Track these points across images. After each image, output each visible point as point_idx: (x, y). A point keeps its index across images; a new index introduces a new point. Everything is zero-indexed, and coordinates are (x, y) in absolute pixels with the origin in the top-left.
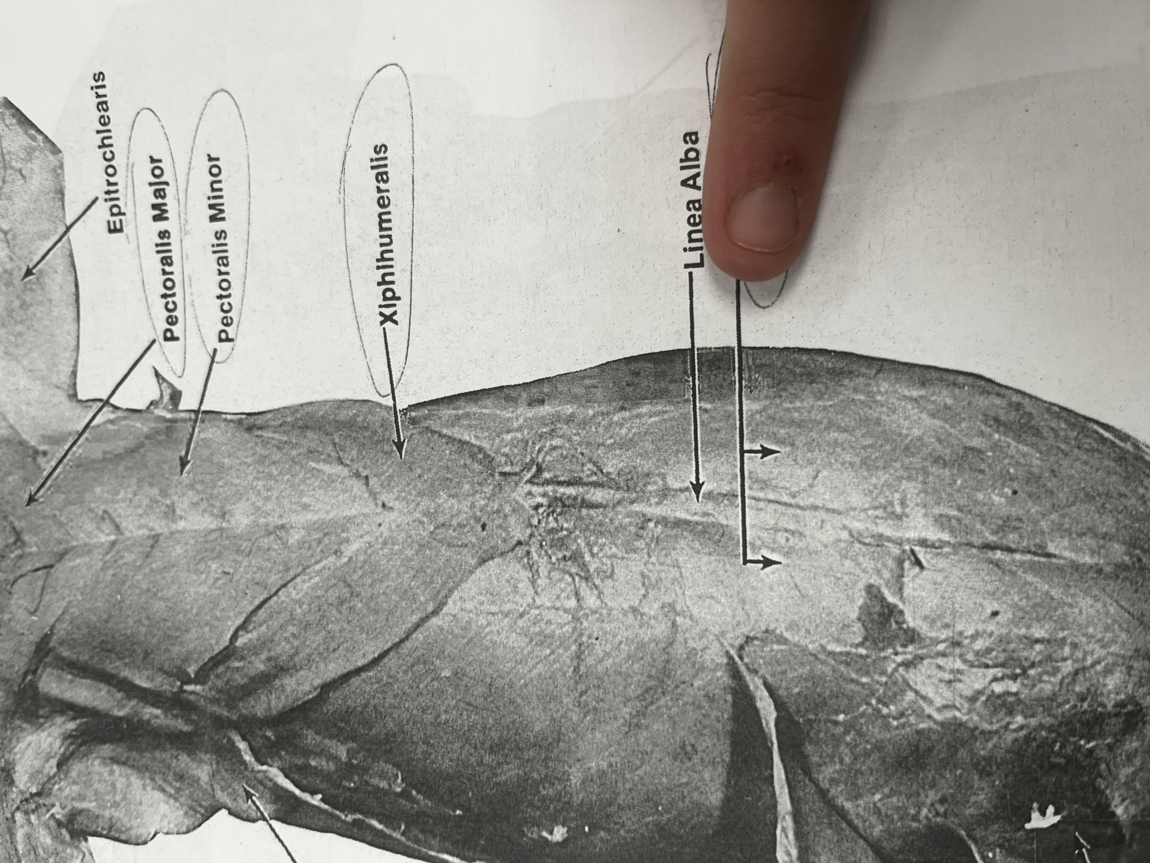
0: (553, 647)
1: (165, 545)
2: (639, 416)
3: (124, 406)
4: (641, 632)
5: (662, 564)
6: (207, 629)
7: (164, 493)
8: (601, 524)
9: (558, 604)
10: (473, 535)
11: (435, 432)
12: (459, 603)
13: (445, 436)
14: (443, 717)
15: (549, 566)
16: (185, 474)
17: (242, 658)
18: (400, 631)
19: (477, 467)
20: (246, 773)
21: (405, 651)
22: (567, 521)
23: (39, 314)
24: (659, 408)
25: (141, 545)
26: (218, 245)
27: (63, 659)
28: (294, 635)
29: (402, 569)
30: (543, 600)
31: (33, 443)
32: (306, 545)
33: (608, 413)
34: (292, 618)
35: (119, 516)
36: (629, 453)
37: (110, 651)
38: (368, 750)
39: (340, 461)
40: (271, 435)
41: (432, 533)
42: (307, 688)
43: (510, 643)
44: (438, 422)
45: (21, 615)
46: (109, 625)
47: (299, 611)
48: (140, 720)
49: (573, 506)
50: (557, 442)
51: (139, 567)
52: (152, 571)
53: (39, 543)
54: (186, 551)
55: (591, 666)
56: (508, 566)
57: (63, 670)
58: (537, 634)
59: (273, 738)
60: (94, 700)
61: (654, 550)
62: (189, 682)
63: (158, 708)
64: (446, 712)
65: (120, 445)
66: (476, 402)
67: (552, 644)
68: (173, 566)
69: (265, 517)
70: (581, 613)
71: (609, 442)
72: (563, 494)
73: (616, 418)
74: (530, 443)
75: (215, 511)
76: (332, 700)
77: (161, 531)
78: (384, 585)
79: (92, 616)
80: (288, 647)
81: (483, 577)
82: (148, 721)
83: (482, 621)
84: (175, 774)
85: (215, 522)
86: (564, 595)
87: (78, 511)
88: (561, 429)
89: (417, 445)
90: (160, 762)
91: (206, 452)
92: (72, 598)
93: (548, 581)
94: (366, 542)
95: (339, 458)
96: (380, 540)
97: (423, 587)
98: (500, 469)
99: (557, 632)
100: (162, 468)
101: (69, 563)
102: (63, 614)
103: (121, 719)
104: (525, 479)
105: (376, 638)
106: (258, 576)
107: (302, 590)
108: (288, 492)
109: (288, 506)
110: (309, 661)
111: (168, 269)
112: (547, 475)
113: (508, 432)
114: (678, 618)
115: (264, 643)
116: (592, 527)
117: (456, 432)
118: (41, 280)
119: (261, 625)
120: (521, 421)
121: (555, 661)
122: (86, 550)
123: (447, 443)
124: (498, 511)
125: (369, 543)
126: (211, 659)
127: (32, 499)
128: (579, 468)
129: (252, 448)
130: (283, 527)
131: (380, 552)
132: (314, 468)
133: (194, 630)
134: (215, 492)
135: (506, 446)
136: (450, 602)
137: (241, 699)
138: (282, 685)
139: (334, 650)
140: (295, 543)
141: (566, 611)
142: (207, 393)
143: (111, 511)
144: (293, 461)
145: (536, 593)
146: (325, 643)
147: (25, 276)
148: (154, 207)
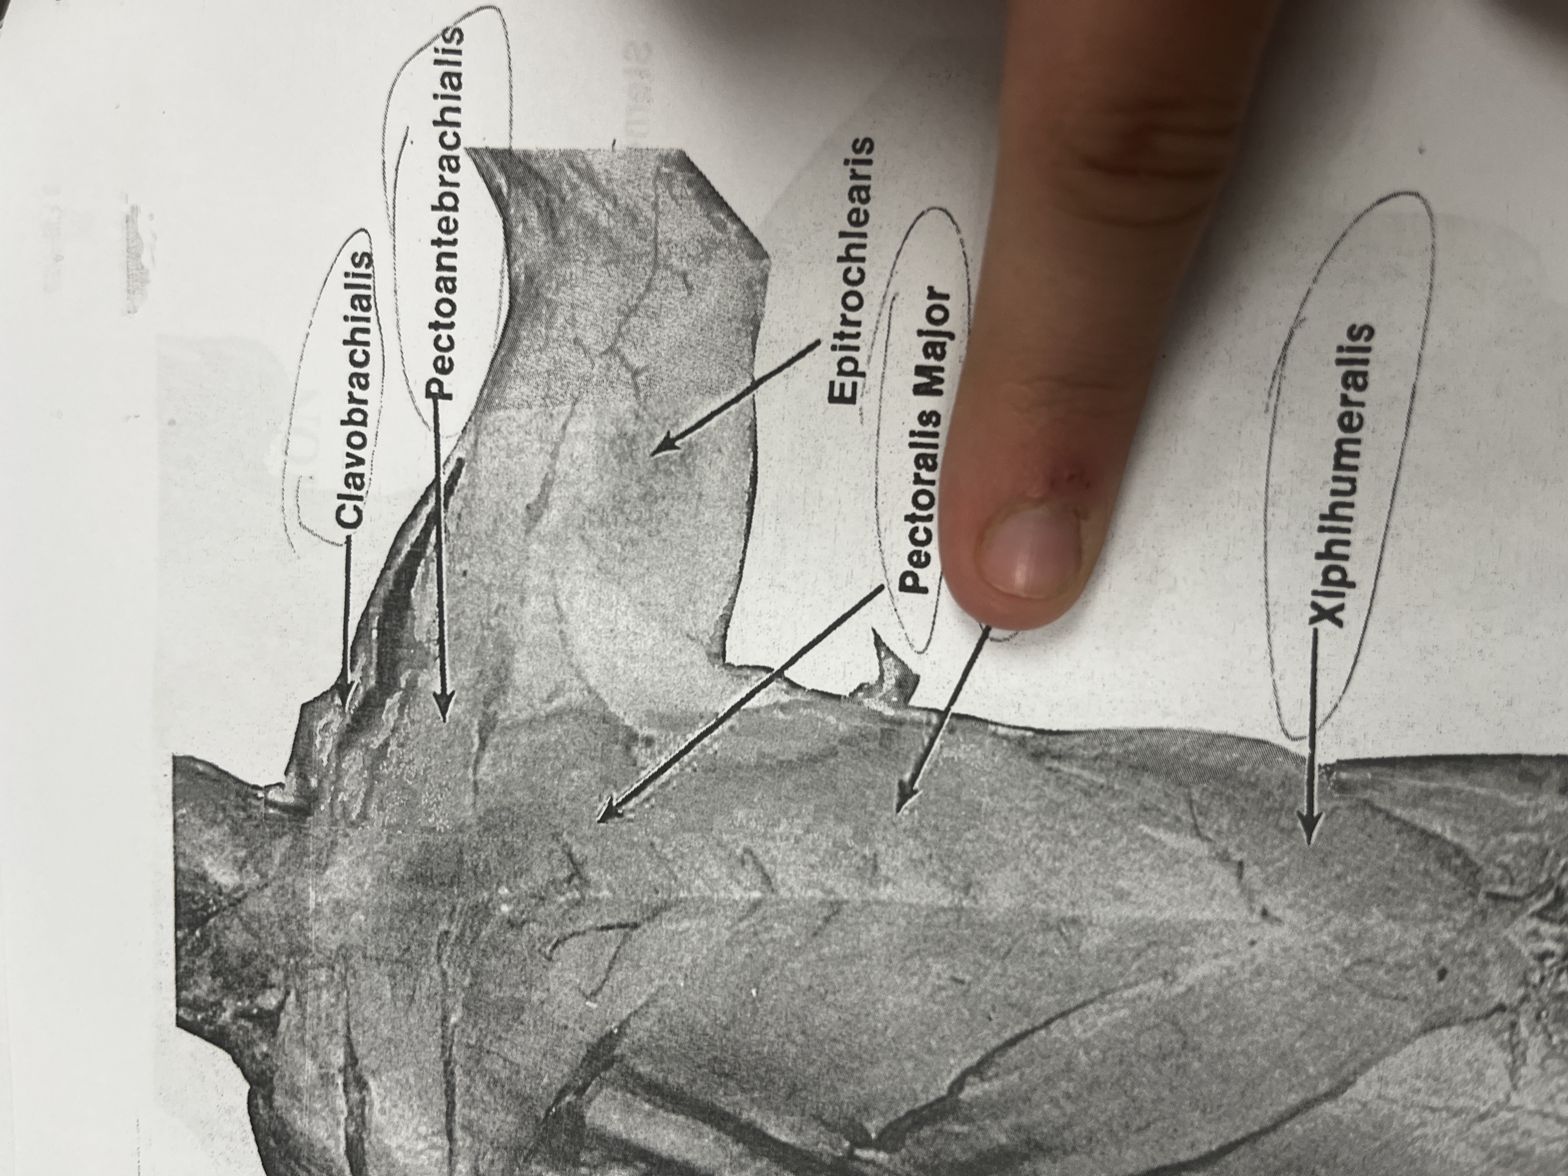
1: (850, 920)
3: (809, 687)
6: (909, 1065)
7: (863, 836)
9: (1549, 1109)
10: (1420, 984)
11: (1380, 810)
12: (1376, 1086)
13: (1397, 819)
15: (1544, 1051)
16: (904, 811)
17: (969, 1120)
18: (1263, 1115)
19: (1447, 878)
21: (1268, 1147)
25: (808, 914)
27: (640, 1076)
28: (1068, 1096)
29: (1281, 1019)
30: (1526, 1099)
31: (628, 722)
32: (1113, 956)
34: (1069, 1068)
35: (773, 861)
37: (727, 1075)
39: (1197, 831)
40: (1075, 771)
41: (1346, 970)
44: (1389, 795)
45: (567, 997)
46: (730, 1034)
47: (1083, 1058)
51: (800, 948)
52: (821, 959)
53: (615, 885)
54: (890, 936)
56: (1473, 1041)
57: (634, 1093)
60: (689, 1150)
62: (867, 1144)
65: (794, 748)
66: (1464, 773)
68: (861, 956)
69: (1044, 902)
74: (1552, 853)
75: (952, 878)
77: (846, 897)
78: (1245, 1040)
80: (1056, 1113)
81: (1425, 1051)
83: (1412, 1118)
85: (950, 897)
87: (700, 843)
89: (1343, 826)
91: (950, 782)
92: (667, 981)
93: (1538, 1071)
94: (1222, 967)
95: (1196, 826)
96: (1249, 968)
97: (1317, 1052)
98: (1490, 888)
100: (863, 795)
101: (667, 925)
102: (647, 1004)
104: (1531, 910)
105: (1219, 1119)
106: (1016, 993)
107: (1095, 1025)
108: (1092, 869)
109: (1090, 890)
110: (1090, 1140)
111: (925, 474)
113: (1516, 830)
115: (1012, 1101)
117: (1418, 817)
118: (689, 460)
119: (1009, 1072)
120: (1542, 816)
122: (703, 907)
123: (1399, 832)
124: (1473, 953)
125: (1228, 969)
126: (911, 1113)
127: (611, 812)
129: (1036, 787)
130: (1074, 921)
131: (1246, 986)
132: (1146, 836)
133: (885, 1063)
134: (958, 848)
135: (1507, 852)
136: (1361, 1082)
139: (1139, 1130)
140: (1093, 951)
142: (966, 686)
143: (758, 851)
144: (1110, 819)
145: (1515, 1087)
146: (1123, 1116)
147: (660, 449)
148: (920, 370)
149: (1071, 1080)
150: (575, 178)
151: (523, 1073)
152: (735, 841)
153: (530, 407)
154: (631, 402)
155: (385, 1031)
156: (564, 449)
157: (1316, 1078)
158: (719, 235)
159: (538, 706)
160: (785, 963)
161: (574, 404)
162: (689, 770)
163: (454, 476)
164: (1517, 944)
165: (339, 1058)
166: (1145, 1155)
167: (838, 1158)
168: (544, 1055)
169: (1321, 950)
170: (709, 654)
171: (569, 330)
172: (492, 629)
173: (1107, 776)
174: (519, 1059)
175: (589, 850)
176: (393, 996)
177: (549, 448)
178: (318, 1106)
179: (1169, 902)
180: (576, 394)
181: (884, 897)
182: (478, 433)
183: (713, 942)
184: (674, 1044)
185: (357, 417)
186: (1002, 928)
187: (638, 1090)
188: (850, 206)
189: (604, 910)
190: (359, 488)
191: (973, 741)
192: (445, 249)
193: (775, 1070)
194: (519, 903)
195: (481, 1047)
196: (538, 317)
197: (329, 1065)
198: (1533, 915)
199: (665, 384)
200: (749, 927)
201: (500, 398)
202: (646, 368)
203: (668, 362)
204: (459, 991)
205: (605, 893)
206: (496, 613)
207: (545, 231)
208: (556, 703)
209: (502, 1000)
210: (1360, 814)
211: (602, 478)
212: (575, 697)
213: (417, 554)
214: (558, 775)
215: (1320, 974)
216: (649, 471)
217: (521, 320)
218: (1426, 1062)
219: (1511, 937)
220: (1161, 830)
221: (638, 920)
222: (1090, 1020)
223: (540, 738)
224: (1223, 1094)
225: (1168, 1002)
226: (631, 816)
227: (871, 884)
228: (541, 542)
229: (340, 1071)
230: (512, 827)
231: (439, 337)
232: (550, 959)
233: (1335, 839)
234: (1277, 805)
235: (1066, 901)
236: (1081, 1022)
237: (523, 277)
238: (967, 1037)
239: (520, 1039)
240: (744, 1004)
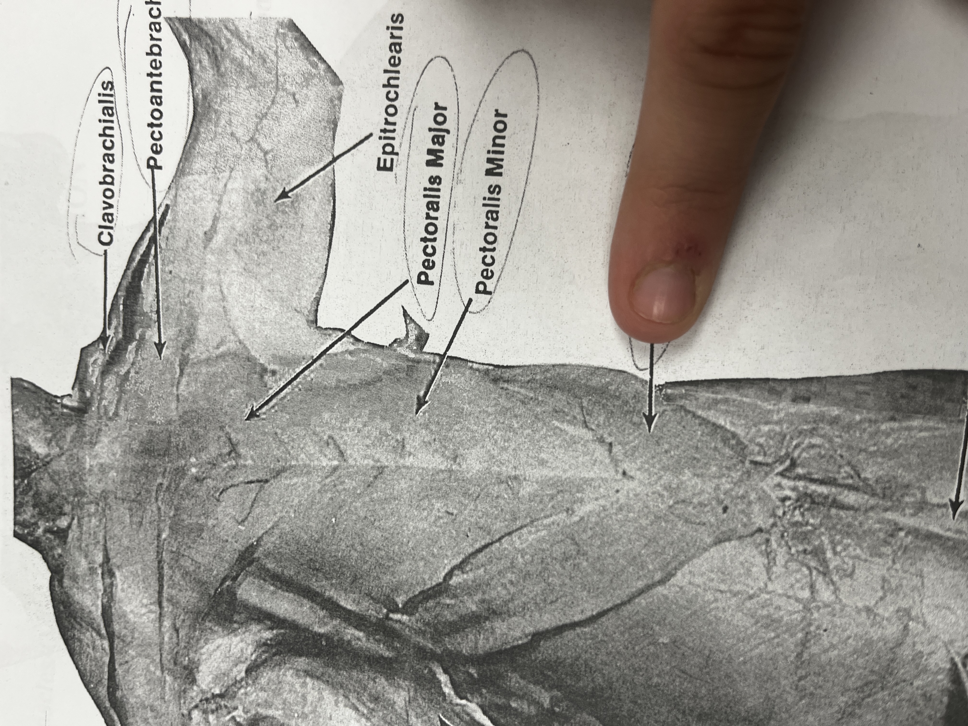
0: (779, 631)
1: (389, 478)
2: (909, 429)
3: (366, 340)
4: (872, 630)
5: (906, 572)
6: (421, 564)
7: (396, 428)
8: (849, 525)
10: (713, 515)
11: (690, 412)
12: (688, 577)
13: (699, 417)
14: (655, 680)
15: (787, 557)
16: (420, 413)
17: (455, 596)
18: (623, 594)
19: (728, 452)
20: (444, 704)
21: (626, 613)
22: (813, 517)
23: (287, 237)
24: (931, 424)
25: (365, 474)
26: (490, 199)
27: (268, 570)
28: (511, 582)
29: (634, 537)
30: (776, 586)
31: (262, 361)
32: (538, 499)
33: (876, 422)
34: (513, 565)
35: (345, 443)
36: (892, 463)
38: (571, 701)
39: (585, 424)
40: (516, 389)
42: (518, 634)
43: (735, 622)
44: (694, 402)
45: (228, 523)
46: (320, 545)
47: (520, 560)
48: (341, 640)
49: (823, 505)
50: (816, 441)
51: (360, 494)
52: (372, 500)
53: (255, 457)
54: (411, 486)
55: (814, 655)
56: (744, 550)
57: (265, 580)
58: (763, 617)
59: (476, 675)
60: (295, 614)
61: (900, 558)
62: (397, 610)
63: (361, 630)
64: (658, 676)
65: (357, 377)
66: (737, 390)
67: (777, 628)
68: (395, 499)
69: (498, 466)
70: (814, 604)
71: (872, 449)
72: (814, 491)
73: (883, 427)
74: (788, 437)
75: (446, 452)
76: (542, 649)
77: (386, 464)
78: (613, 549)
79: (303, 534)
80: (504, 592)
81: (716, 555)
82: (349, 642)
83: (709, 596)
84: (370, 695)
85: (445, 463)
86: (798, 585)
87: (303, 433)
88: (823, 429)
89: (669, 421)
90: (356, 682)
91: (446, 396)
92: (284, 514)
93: (783, 570)
94: (600, 506)
95: (585, 422)
96: (615, 506)
97: (653, 556)
98: (752, 458)
99: (785, 619)
100: (397, 404)
101: (284, 481)
102: (273, 528)
103: (321, 635)
104: (776, 471)
105: (597, 596)
106: (482, 521)
107: (527, 540)
108: (526, 446)
109: (525, 459)
110: (524, 609)
111: (432, 214)
112: (800, 471)
113: (767, 423)
114: (910, 623)
115: (480, 585)
116: (839, 527)
117: (711, 415)
118: (296, 205)
119: (478, 568)
120: (782, 415)
121: (778, 645)
122: (305, 470)
123: (700, 425)
124: (743, 497)
125: (603, 507)
126: (422, 592)
127: (252, 414)
128: (836, 468)
129: (495, 399)
130: (516, 478)
131: (614, 517)
132: (557, 427)
133: (407, 563)
134: (450, 435)
135: (762, 436)
136: (679, 574)
137: (448, 634)
138: (492, 627)
139: (552, 602)
140: (527, 496)
141: (797, 600)
142: (455, 339)
143: (336, 437)
144: (536, 417)
145: (770, 579)
146: (543, 594)
147: (280, 197)
148: (430, 152)
149: (513, 573)
150: (229, 35)
151: (202, 568)
152: (323, 431)
153: (206, 174)
154: (264, 171)
155: (125, 542)
156: (225, 198)
157: (653, 572)
158: (314, 71)
159: (211, 351)
160: (351, 503)
161: (231, 172)
162: (297, 390)
163: (164, 215)
164: (769, 492)
165: (99, 558)
166: (555, 617)
167: (380, 619)
168: (215, 557)
169: (656, 495)
170: (308, 321)
171: (228, 128)
172: (185, 305)
173: (535, 392)
174: (200, 560)
175: (240, 437)
176: (131, 521)
177: (217, 198)
178: (87, 586)
179: (570, 467)
180: (232, 166)
181: (408, 464)
182: (177, 189)
183: (310, 491)
184: (288, 551)
185: (108, 180)
186: (475, 482)
187: (267, 578)
188: (390, 54)
189: (249, 471)
190: (110, 222)
191: (459, 372)
192: (155, 79)
193: (345, 566)
194: (201, 467)
195: (179, 552)
196: (210, 120)
197: (94, 562)
198: (777, 474)
199: (283, 159)
200: (331, 482)
201: (190, 168)
202: (272, 150)
203: (284, 146)
204: (167, 519)
205: (250, 462)
206: (188, 296)
207: (213, 68)
208: (221, 349)
209: (191, 524)
210: (678, 414)
211: (246, 215)
212: (232, 346)
213: (143, 261)
214: (223, 391)
215: (656, 509)
216: (273, 211)
217: (200, 122)
218: (717, 563)
219: (765, 487)
220: (565, 424)
221: (268, 477)
222: (525, 537)
223: (212, 370)
224: (600, 581)
225: (569, 527)
226: (264, 416)
227: (401, 457)
228: (213, 254)
229: (100, 566)
230: (198, 422)
231: (153, 132)
232: (218, 500)
233: (665, 429)
234: (631, 409)
235: (511, 466)
236: (519, 538)
237: (200, 96)
238: (454, 547)
239: (201, 548)
240: (328, 527)
